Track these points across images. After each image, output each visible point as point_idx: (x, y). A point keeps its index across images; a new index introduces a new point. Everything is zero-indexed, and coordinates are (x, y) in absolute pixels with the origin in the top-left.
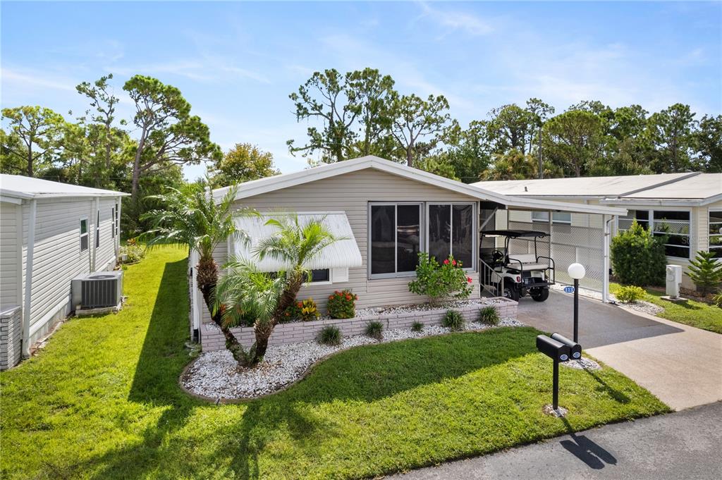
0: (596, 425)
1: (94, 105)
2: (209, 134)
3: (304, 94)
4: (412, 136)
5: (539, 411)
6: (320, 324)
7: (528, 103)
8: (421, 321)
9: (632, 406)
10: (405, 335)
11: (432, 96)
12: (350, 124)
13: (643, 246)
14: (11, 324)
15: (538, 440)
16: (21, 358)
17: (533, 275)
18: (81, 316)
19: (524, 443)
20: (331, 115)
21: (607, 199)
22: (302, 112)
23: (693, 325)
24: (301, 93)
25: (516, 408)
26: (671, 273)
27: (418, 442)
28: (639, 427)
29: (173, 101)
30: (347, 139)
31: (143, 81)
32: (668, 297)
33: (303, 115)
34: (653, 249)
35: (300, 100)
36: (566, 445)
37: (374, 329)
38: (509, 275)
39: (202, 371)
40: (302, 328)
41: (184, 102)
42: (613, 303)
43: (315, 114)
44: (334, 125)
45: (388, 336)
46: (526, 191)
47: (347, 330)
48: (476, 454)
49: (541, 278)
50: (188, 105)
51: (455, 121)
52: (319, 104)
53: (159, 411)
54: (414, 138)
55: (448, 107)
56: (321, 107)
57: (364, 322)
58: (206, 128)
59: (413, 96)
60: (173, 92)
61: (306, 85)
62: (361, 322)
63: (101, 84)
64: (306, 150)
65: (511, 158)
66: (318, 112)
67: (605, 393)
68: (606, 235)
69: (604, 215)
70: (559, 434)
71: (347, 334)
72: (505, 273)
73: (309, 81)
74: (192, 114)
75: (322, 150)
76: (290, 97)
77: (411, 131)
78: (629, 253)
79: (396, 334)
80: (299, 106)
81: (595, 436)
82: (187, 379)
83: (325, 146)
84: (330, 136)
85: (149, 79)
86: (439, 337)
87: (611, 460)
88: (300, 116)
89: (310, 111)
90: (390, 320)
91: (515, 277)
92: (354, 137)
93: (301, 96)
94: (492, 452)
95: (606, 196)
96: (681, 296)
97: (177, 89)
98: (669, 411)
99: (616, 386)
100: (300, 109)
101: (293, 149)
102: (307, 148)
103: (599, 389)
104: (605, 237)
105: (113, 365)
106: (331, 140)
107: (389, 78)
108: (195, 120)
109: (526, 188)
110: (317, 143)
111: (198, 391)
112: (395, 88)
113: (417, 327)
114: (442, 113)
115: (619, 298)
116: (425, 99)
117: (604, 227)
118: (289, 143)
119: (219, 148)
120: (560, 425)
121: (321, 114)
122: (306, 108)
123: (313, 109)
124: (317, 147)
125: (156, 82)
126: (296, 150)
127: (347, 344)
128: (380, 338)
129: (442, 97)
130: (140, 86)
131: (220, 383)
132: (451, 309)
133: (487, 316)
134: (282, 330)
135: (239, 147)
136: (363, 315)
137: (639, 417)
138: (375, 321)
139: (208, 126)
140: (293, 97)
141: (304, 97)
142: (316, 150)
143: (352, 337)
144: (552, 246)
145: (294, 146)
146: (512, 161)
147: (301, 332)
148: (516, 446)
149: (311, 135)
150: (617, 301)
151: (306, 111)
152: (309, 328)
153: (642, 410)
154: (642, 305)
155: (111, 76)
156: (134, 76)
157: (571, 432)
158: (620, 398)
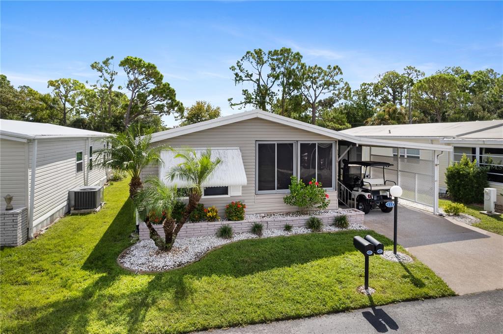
0: (393, 302)
1: (101, 77)
2: (175, 94)
3: (240, 67)
4: (315, 94)
5: (355, 290)
6: (219, 224)
7: (405, 69)
8: (291, 224)
9: (424, 290)
10: (279, 233)
11: (330, 66)
12: (271, 87)
13: (469, 174)
14: (19, 218)
15: (346, 310)
16: (28, 239)
17: (381, 194)
18: (73, 214)
19: (335, 311)
20: (258, 80)
21: (445, 139)
22: (238, 78)
23: (499, 233)
24: (238, 66)
25: (338, 287)
26: (487, 194)
27: (259, 306)
28: (426, 305)
29: (152, 73)
30: (270, 97)
31: (132, 60)
32: (485, 212)
33: (239, 81)
34: (477, 175)
35: (238, 71)
36: (367, 315)
37: (257, 229)
38: (363, 193)
39: (135, 252)
40: (206, 226)
41: (159, 73)
42: (441, 215)
43: (248, 80)
44: (260, 88)
45: (266, 234)
46: (390, 133)
47: (238, 229)
48: (298, 317)
49: (387, 196)
50: (161, 76)
51: (346, 83)
52: (250, 73)
53: (97, 276)
54: (317, 96)
55: (341, 73)
56: (251, 75)
57: (250, 224)
58: (174, 91)
59: (316, 66)
60: (151, 67)
61: (242, 60)
62: (248, 224)
63: (106, 62)
64: (241, 105)
65: (388, 109)
66: (249, 79)
67: (408, 280)
68: (437, 165)
69: (435, 151)
70: (364, 307)
71: (239, 231)
72: (360, 192)
73: (243, 58)
74: (164, 81)
75: (252, 104)
76: (230, 68)
77: (315, 91)
78: (459, 179)
79: (273, 232)
80: (237, 75)
81: (389, 310)
82: (123, 257)
83: (254, 102)
84: (257, 95)
85: (136, 58)
86: (302, 236)
87: (394, 326)
88: (237, 82)
89: (244, 78)
90: (269, 223)
91: (366, 195)
92: (275, 95)
93: (238, 68)
94: (310, 316)
95: (445, 137)
96: (495, 212)
97: (154, 65)
98: (453, 295)
99: (418, 275)
100: (237, 77)
101: (232, 105)
102: (241, 103)
103: (404, 277)
104: (436, 167)
105: (80, 246)
106: (258, 98)
107: (298, 54)
108: (166, 85)
109: (390, 131)
110: (248, 100)
111: (127, 265)
112: (303, 61)
113: (288, 228)
114: (337, 78)
115: (446, 211)
116: (325, 68)
117: (435, 159)
118: (229, 100)
119: (182, 104)
120: (366, 301)
121: (251, 80)
122: (241, 76)
123: (246, 77)
124: (248, 102)
125: (140, 61)
126: (234, 105)
127: (236, 238)
128: (260, 234)
129: (337, 66)
130: (130, 64)
131: (143, 260)
132: (313, 216)
133: (340, 222)
134: (193, 227)
135: (198, 103)
136: (250, 218)
137: (428, 297)
138: (257, 223)
139: (175, 90)
140: (233, 68)
141: (240, 69)
142: (248, 105)
143: (241, 233)
144: (399, 173)
145: (233, 102)
146: (389, 111)
147: (206, 229)
148: (329, 313)
149: (244, 94)
150: (444, 213)
151: (241, 79)
152: (212, 226)
153: (432, 293)
154: (463, 217)
155: (112, 58)
156: (126, 57)
157: (373, 306)
158: (418, 283)
